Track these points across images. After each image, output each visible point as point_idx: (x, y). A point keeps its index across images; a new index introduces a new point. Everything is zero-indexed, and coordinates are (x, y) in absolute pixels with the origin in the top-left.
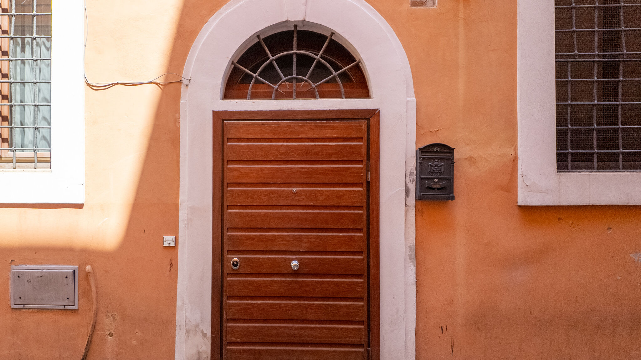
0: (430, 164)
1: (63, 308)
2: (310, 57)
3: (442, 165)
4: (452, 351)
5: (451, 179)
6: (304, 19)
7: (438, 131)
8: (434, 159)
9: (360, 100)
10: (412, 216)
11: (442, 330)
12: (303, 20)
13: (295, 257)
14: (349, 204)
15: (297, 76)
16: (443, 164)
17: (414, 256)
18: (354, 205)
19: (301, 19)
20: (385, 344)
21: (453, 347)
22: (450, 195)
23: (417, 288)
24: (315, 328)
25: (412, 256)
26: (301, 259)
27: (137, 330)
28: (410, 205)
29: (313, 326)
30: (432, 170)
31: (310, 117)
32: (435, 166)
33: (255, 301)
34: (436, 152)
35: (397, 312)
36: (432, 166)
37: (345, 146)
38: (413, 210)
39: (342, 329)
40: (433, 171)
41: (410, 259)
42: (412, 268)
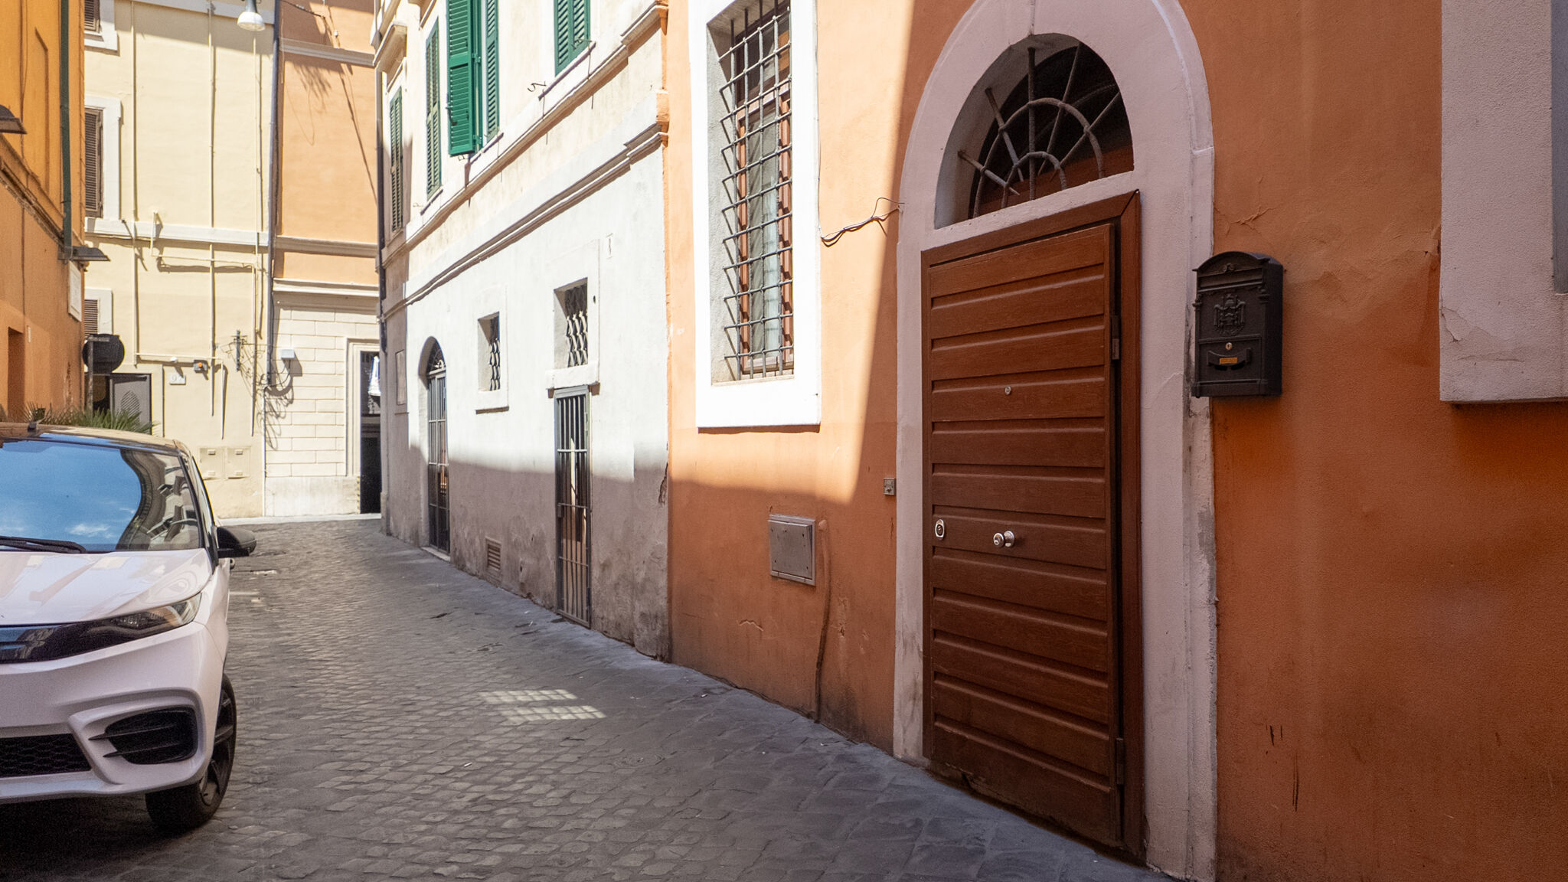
0: (1217, 306)
1: (803, 582)
2: (1052, 105)
3: (1241, 306)
4: (1297, 798)
5: (1258, 340)
6: (1030, 32)
7: (1259, 220)
8: (1224, 292)
9: (1113, 179)
10: (1204, 438)
11: (1272, 736)
12: (1029, 36)
13: (1010, 523)
14: (1084, 414)
15: (1037, 153)
16: (1243, 303)
17: (1210, 536)
18: (1089, 414)
19: (1025, 35)
20: (1153, 737)
21: (1298, 786)
22: (1256, 381)
23: (1220, 618)
24: (1038, 673)
25: (1205, 537)
26: (1020, 527)
27: (864, 631)
28: (1198, 412)
29: (1034, 666)
30: (1220, 321)
31: (1034, 234)
32: (1226, 311)
33: (964, 603)
34: (1229, 274)
35: (1174, 669)
36: (1221, 311)
37: (1077, 287)
38: (1205, 423)
39: (1073, 683)
40: (1222, 324)
41: (1201, 544)
42: (1204, 569)
